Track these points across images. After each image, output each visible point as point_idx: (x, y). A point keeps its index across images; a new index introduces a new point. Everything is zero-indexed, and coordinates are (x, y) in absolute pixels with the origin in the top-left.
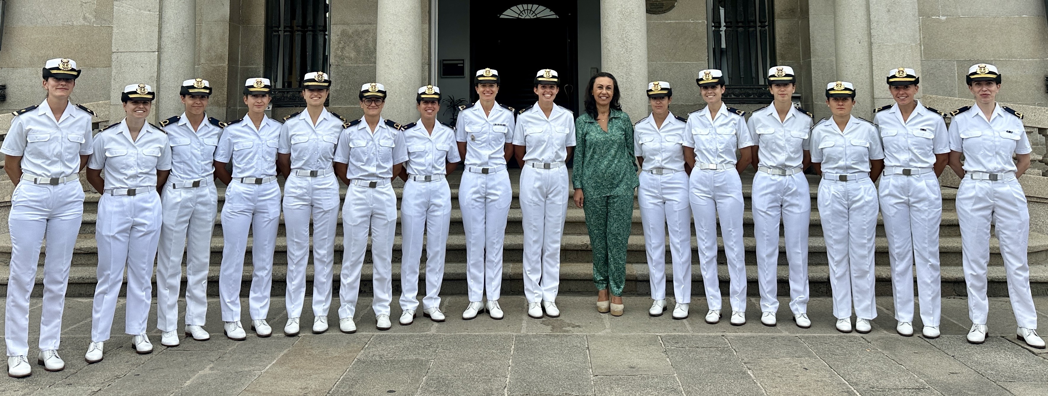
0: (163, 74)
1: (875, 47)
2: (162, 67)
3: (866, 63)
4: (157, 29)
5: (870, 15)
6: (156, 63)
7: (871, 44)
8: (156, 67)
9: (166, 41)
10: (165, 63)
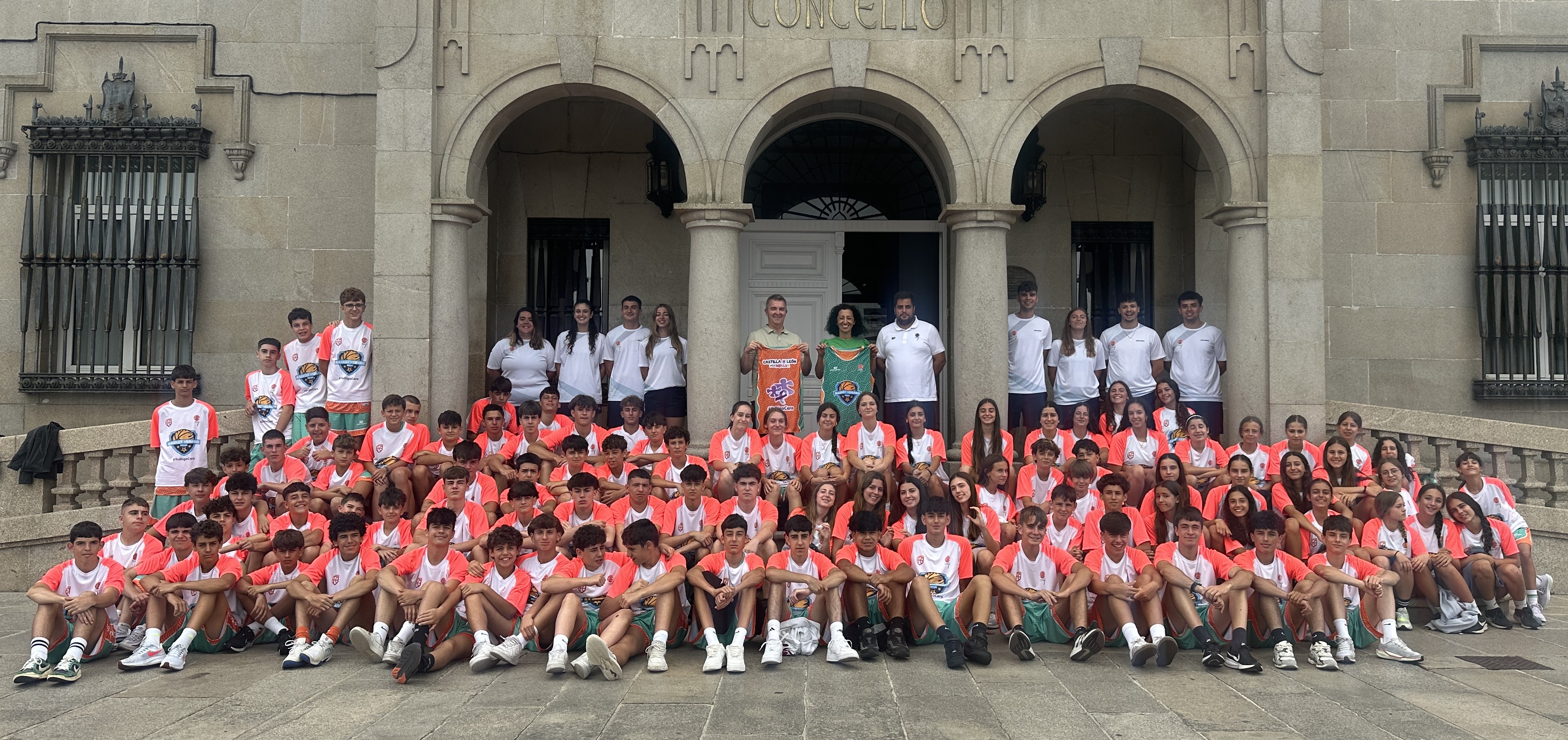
0: (436, 365)
1: (1273, 345)
2: (434, 356)
3: (1262, 363)
4: (427, 312)
5: (1268, 307)
6: (427, 352)
7: (1268, 341)
8: (427, 356)
9: (439, 326)
10: (438, 352)
